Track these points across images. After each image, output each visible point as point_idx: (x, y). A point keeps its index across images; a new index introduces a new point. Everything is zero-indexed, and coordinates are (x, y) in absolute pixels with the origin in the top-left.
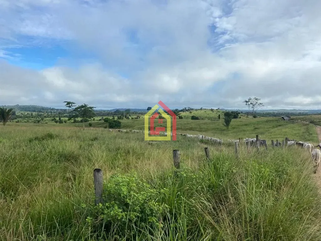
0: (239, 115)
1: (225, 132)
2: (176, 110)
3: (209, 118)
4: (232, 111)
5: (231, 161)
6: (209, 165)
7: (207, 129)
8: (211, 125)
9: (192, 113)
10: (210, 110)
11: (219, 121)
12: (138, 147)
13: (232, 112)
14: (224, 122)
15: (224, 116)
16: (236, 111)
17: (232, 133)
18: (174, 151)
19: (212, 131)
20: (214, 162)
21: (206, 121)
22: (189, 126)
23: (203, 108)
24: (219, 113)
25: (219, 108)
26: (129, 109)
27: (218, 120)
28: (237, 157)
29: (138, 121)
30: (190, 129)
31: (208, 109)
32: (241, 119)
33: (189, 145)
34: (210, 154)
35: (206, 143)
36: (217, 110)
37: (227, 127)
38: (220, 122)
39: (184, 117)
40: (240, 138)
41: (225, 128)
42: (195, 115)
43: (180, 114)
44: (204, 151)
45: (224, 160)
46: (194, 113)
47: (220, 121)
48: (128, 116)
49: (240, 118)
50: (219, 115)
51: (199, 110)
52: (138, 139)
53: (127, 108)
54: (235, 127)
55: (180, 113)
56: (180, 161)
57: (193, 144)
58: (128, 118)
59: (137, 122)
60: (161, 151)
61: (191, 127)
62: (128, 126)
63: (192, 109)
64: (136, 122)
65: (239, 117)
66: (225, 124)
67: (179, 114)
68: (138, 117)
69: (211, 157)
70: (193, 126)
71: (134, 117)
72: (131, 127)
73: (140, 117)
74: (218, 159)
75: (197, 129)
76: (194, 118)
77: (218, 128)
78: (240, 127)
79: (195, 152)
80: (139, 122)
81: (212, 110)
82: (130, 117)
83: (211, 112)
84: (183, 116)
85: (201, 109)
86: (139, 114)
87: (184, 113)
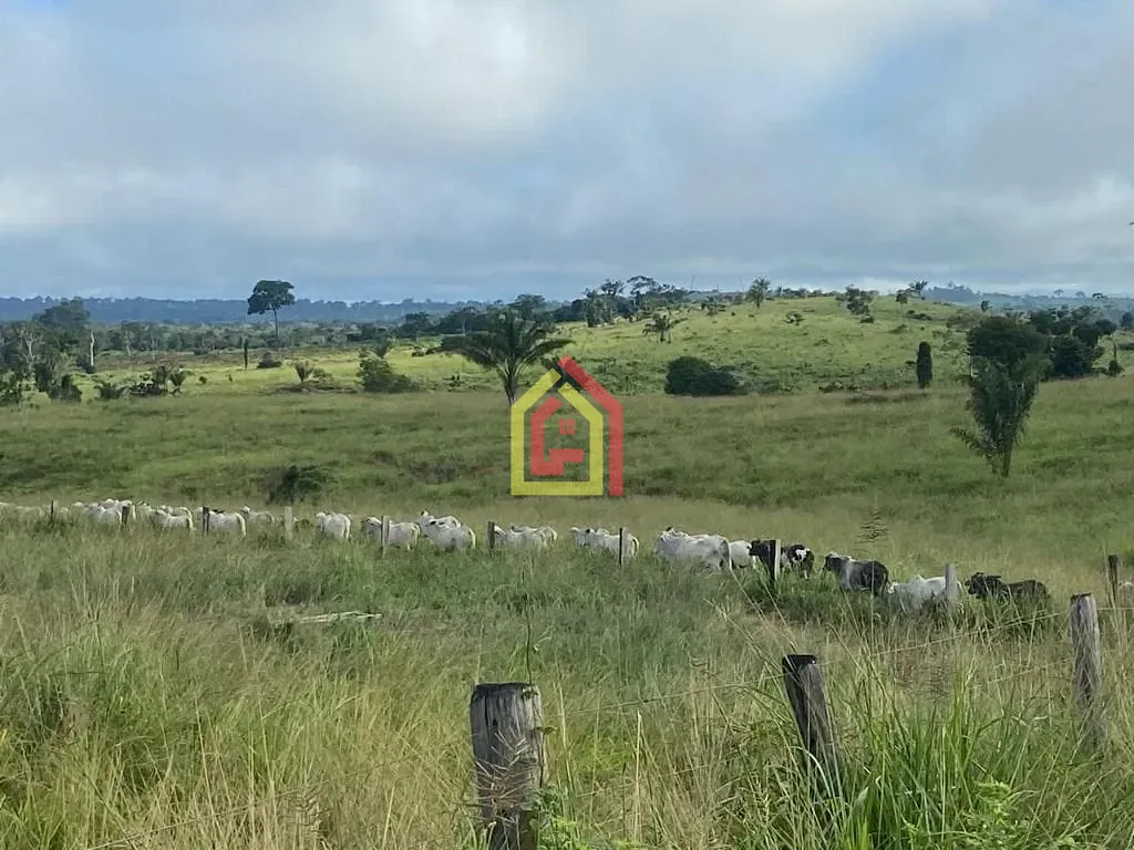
0: (1102, 342)
1: (981, 505)
2: (527, 305)
3: (832, 381)
4: (1039, 307)
5: (1036, 784)
6: (824, 819)
7: (815, 476)
8: (851, 446)
9: (676, 332)
10: (840, 298)
11: (923, 407)
12: (156, 668)
13: (1042, 320)
14: (969, 416)
15: (965, 359)
16: (1075, 306)
17: (1040, 510)
18: (484, 693)
19: (861, 500)
20: (874, 795)
21: (805, 402)
22: (646, 459)
23: (773, 288)
24: (919, 333)
25: (919, 287)
26: (78, 302)
27: (907, 398)
28: (1094, 739)
29: (167, 413)
30: (657, 484)
31: (816, 294)
32: (1117, 380)
33: (645, 634)
34: (840, 712)
35: (801, 612)
36: (901, 297)
37: (998, 459)
38: (928, 415)
39: (601, 371)
40: (1112, 561)
41: (975, 465)
42: (698, 355)
43: (561, 344)
44: (781, 692)
45: (970, 773)
46: (690, 335)
47: (936, 403)
48: (65, 366)
49: (1114, 369)
50: (924, 350)
51: (737, 299)
52: (154, 586)
53: (57, 297)
54: (1069, 462)
55: (565, 329)
56: (547, 799)
57: (687, 626)
58: (67, 391)
59: (153, 422)
60: (369, 700)
61: (665, 463)
62: (69, 467)
63: (676, 298)
64: (143, 428)
65: (1102, 363)
66: (978, 431)
67: (548, 347)
68: (161, 375)
69: (844, 744)
70: (687, 452)
71: (126, 375)
72: (100, 474)
73: (178, 380)
74: (913, 761)
75: (725, 487)
76: (688, 378)
77: (912, 475)
78: (1111, 457)
79: (698, 694)
80: (173, 423)
81: (856, 302)
82: (86, 385)
83: (846, 321)
84: (588, 368)
85: (757, 294)
86: (172, 345)
87: (601, 331)
